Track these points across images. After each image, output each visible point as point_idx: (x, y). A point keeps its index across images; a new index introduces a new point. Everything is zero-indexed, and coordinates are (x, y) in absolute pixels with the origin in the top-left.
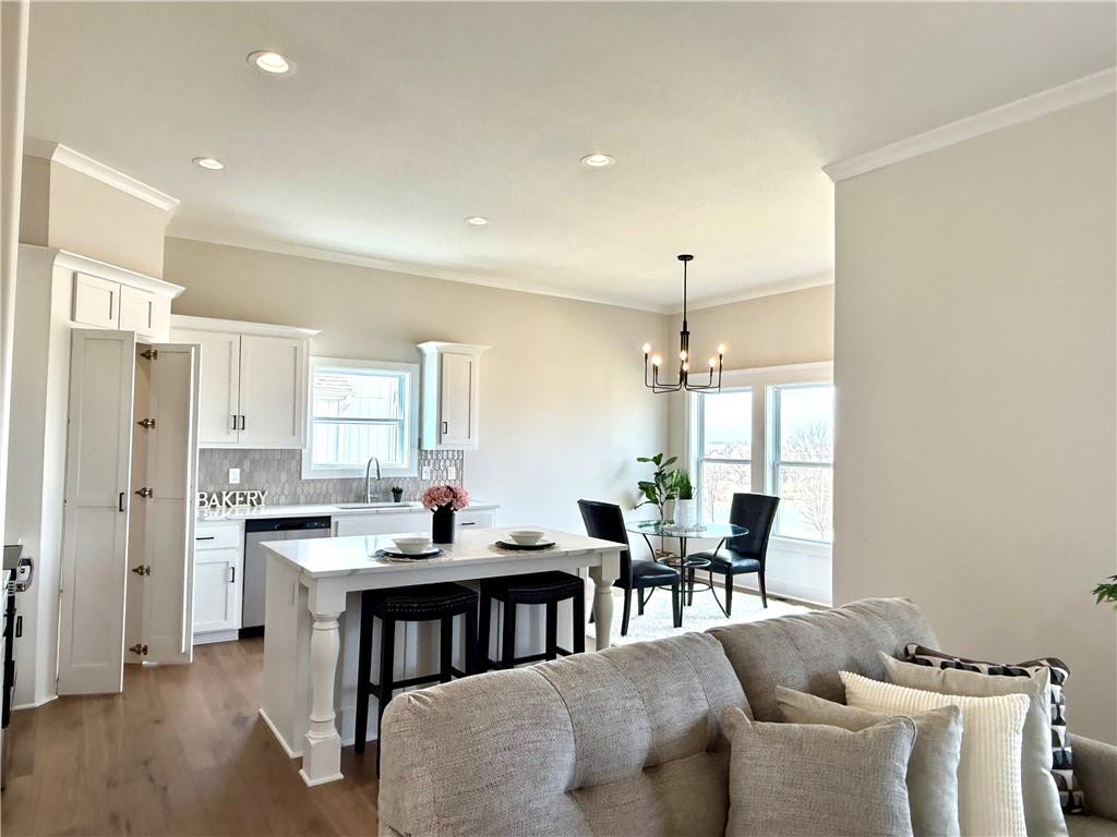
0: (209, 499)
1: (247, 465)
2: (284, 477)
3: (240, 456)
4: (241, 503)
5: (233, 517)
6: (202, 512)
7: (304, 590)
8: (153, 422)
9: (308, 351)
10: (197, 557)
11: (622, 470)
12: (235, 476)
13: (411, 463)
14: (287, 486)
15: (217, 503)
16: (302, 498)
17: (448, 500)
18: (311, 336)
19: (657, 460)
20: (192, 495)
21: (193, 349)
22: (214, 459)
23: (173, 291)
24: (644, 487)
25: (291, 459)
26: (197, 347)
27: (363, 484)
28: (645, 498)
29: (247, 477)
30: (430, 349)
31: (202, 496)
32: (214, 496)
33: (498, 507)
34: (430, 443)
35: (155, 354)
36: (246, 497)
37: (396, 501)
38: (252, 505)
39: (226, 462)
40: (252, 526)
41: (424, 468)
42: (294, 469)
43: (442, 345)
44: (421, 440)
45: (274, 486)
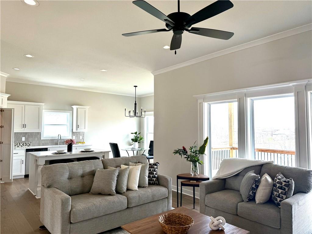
0: (17, 145)
1: (27, 136)
2: (36, 139)
3: (25, 134)
4: (25, 145)
5: (23, 148)
6: (15, 148)
7: (36, 160)
8: (3, 126)
9: (42, 108)
10: (14, 158)
12: (23, 139)
13: (70, 135)
14: (37, 141)
15: (19, 145)
16: (41, 144)
17: (71, 142)
18: (43, 105)
19: (136, 133)
20: (13, 144)
22: (18, 135)
23: (8, 96)
24: (133, 140)
25: (39, 134)
26: (14, 109)
27: (57, 140)
29: (27, 139)
30: (75, 107)
31: (15, 144)
32: (18, 144)
34: (74, 130)
35: (3, 111)
36: (26, 144)
38: (28, 146)
39: (21, 136)
40: (28, 150)
41: (73, 136)
42: (39, 137)
43: (77, 106)
44: (72, 129)
45: (34, 141)
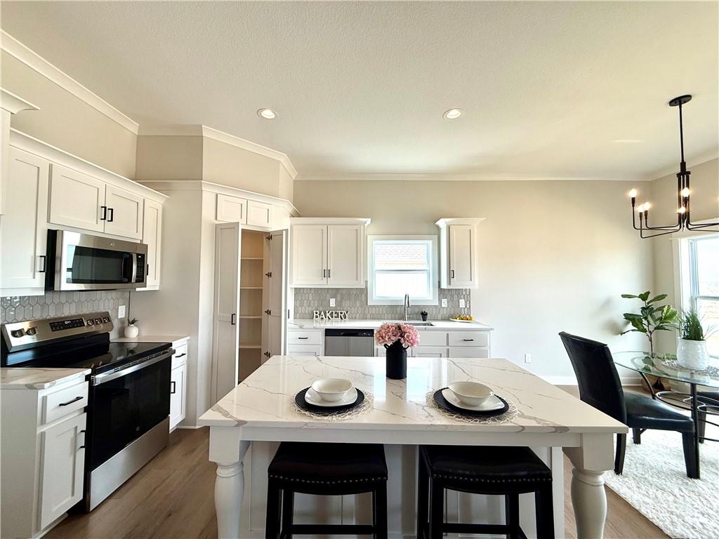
0: (320, 315)
1: (339, 297)
2: (358, 303)
3: (335, 292)
4: (335, 317)
6: (317, 322)
8: (271, 274)
9: (364, 232)
11: (607, 304)
12: (333, 303)
13: (434, 297)
14: (360, 308)
15: (324, 316)
16: (368, 316)
18: (366, 222)
19: (644, 297)
20: (285, 315)
21: (284, 232)
22: (322, 294)
24: (630, 318)
25: (362, 293)
26: (286, 230)
27: (402, 309)
28: (630, 326)
29: (338, 304)
30: (442, 223)
31: (317, 313)
32: (323, 313)
33: (492, 329)
34: (444, 285)
35: (271, 236)
36: (338, 314)
37: (424, 320)
38: (342, 319)
39: (328, 295)
40: (329, 332)
41: (443, 300)
42: (363, 300)
43: (448, 220)
44: (439, 282)
45: (353, 309)
